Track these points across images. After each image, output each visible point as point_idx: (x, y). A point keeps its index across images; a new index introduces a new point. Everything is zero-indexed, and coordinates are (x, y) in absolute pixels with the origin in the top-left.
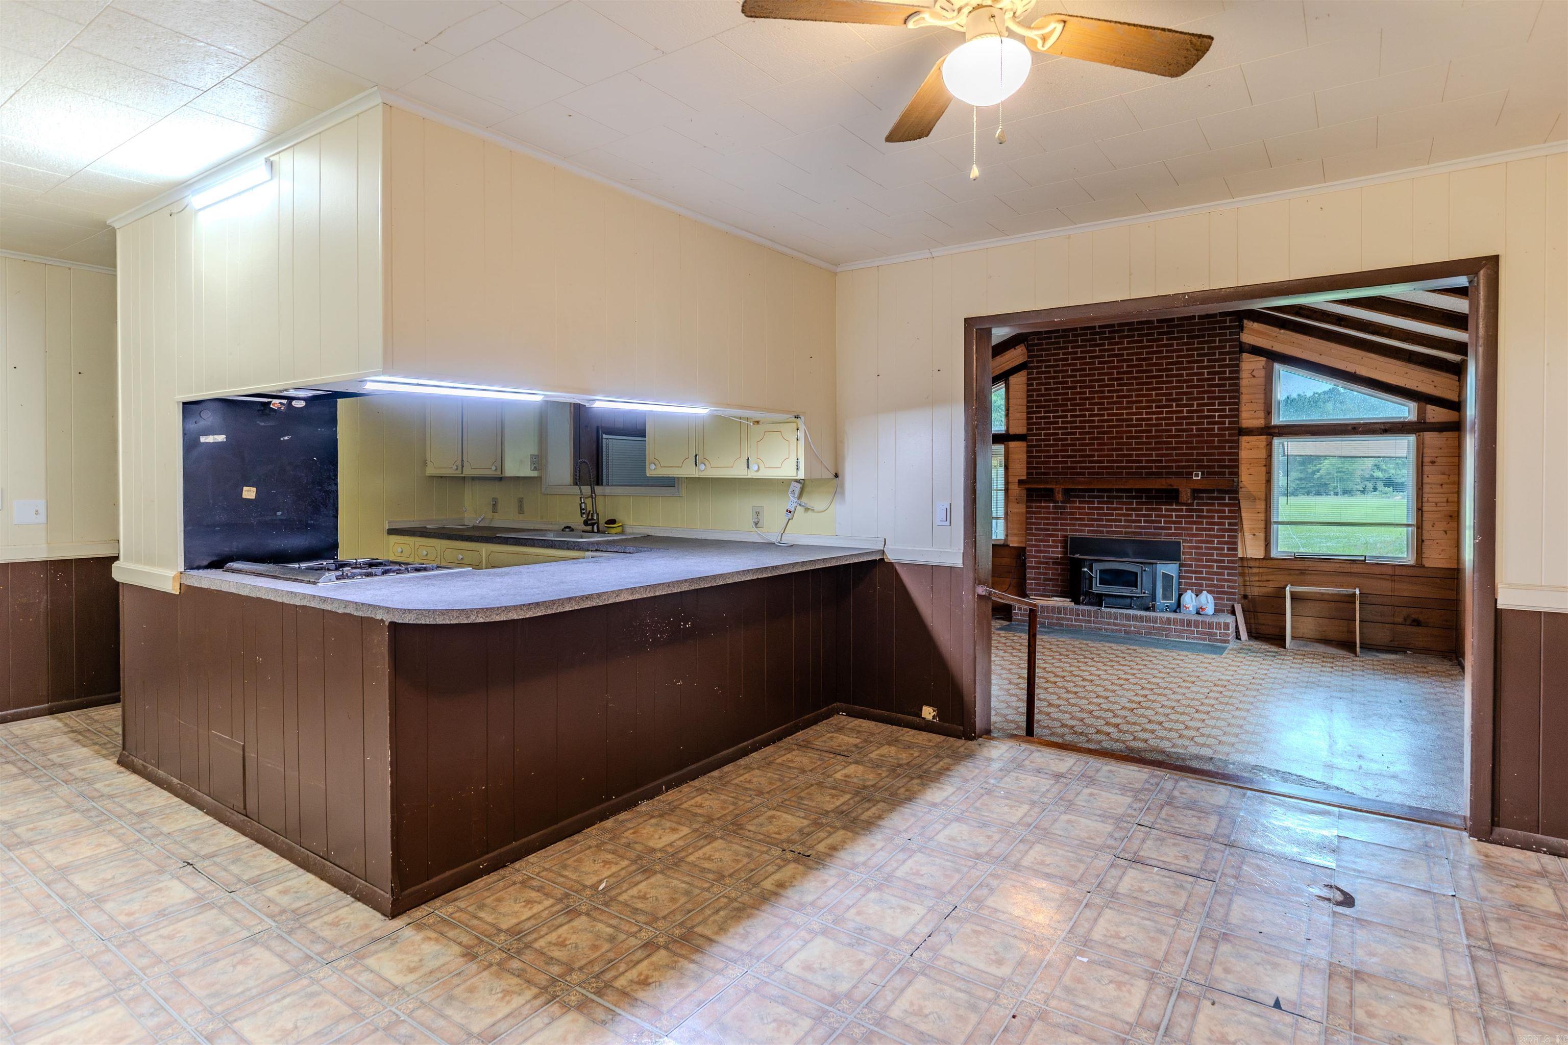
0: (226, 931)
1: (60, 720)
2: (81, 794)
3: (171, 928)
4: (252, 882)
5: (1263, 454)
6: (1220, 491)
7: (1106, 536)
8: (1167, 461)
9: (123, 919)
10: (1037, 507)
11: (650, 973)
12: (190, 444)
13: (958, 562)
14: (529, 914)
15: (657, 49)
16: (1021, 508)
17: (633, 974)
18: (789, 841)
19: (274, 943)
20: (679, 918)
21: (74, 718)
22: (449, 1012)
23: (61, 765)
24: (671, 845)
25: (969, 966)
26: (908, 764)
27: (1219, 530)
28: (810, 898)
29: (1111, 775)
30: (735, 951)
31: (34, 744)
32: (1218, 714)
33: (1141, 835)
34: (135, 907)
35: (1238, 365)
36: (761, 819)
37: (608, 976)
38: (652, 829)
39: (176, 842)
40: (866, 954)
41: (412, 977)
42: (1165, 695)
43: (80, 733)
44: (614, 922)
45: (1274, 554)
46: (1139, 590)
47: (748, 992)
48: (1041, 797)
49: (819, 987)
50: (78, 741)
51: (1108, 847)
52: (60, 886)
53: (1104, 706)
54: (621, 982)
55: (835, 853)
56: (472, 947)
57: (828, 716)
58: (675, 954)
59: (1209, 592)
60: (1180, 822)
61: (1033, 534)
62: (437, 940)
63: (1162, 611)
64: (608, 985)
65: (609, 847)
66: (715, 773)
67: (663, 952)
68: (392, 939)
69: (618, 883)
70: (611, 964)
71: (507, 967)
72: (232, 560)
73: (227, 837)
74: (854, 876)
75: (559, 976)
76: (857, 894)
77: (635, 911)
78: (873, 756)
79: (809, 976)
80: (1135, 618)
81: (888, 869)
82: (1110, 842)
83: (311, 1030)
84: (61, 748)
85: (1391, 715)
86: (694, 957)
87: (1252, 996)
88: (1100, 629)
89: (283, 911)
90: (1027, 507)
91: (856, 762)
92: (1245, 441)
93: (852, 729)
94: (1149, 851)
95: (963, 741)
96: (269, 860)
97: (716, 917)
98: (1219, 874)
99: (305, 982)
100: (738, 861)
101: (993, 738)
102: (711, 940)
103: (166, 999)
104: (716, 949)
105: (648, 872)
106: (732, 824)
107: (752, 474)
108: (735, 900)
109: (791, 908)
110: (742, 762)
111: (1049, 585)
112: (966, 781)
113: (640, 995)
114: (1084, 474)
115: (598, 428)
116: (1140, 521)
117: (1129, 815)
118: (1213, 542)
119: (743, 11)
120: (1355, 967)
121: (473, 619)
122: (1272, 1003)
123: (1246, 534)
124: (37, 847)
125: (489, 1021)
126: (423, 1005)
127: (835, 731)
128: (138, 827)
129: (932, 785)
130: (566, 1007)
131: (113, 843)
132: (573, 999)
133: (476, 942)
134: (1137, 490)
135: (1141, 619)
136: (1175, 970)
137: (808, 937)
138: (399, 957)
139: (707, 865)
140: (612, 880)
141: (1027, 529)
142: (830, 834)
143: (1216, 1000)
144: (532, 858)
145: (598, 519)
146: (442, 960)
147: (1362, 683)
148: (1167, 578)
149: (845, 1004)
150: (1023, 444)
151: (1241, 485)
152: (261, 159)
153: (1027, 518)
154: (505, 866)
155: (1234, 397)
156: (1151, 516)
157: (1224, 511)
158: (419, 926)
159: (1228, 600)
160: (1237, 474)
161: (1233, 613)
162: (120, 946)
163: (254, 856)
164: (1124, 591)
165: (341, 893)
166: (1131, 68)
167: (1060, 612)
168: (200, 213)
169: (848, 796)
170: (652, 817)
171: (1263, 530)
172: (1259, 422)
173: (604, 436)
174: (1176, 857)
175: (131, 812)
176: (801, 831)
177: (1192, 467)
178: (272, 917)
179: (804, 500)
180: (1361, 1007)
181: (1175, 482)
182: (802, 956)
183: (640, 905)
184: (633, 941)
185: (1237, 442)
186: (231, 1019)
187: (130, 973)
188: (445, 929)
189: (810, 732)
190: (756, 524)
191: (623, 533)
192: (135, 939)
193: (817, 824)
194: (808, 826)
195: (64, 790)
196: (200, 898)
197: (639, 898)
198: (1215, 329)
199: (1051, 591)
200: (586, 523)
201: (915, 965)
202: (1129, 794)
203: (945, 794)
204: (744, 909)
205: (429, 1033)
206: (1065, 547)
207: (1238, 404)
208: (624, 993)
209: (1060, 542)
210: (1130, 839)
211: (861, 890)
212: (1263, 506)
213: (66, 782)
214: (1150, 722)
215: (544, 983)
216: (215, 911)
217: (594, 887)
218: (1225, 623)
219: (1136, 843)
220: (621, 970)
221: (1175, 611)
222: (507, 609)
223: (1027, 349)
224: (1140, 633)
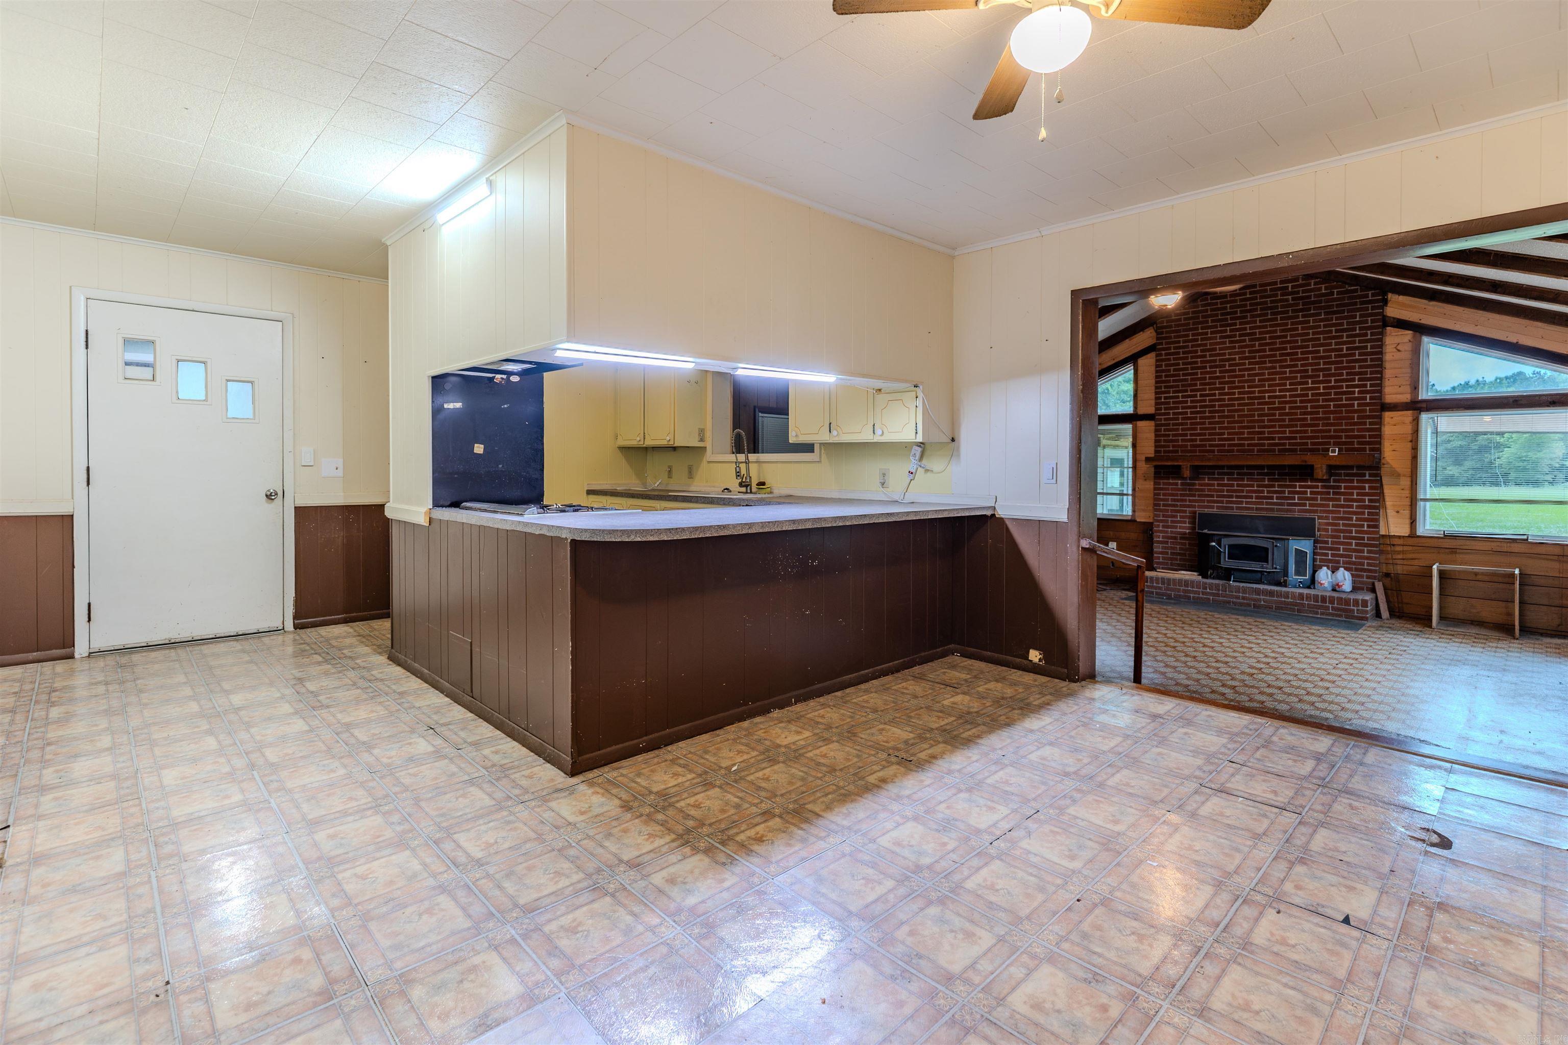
0: (453, 774)
1: (351, 627)
2: (363, 677)
3: (416, 769)
4: (472, 744)
5: (1409, 429)
6: (1359, 467)
7: (1236, 512)
8: (1301, 438)
9: (385, 760)
10: (1164, 484)
11: (765, 833)
12: (437, 411)
13: (1063, 517)
14: (675, 783)
15: (775, 56)
16: (1150, 485)
17: (751, 833)
18: (896, 749)
19: (485, 786)
20: (794, 796)
21: (361, 627)
22: (607, 844)
23: (350, 657)
24: (794, 743)
25: (1042, 857)
26: (1011, 698)
27: (1357, 507)
28: (907, 792)
29: (1209, 719)
30: (837, 825)
31: (334, 643)
32: (1345, 684)
33: (1231, 770)
34: (393, 753)
35: (1381, 340)
36: (873, 730)
37: (732, 832)
38: (780, 731)
39: (423, 713)
40: (951, 838)
41: (582, 818)
42: (1289, 664)
43: (364, 637)
44: (740, 794)
45: (1420, 531)
46: (1270, 566)
47: (844, 855)
48: (1135, 732)
49: (905, 858)
50: (362, 642)
51: (1196, 777)
52: (345, 736)
53: (1222, 670)
54: (741, 837)
55: (934, 761)
56: (628, 802)
57: (943, 655)
58: (788, 822)
59: (1346, 569)
60: (1273, 763)
61: (1160, 510)
62: (603, 795)
63: (1295, 587)
64: (730, 838)
65: (744, 741)
66: (839, 694)
67: (777, 820)
68: (571, 790)
69: (746, 767)
70: (734, 824)
71: (653, 818)
72: (466, 501)
73: (459, 712)
74: (948, 779)
75: (693, 828)
76: (949, 793)
77: (759, 788)
78: (980, 689)
79: (897, 849)
80: (1266, 593)
81: (980, 777)
82: (1198, 773)
83: (506, 845)
84: (351, 646)
85: (1547, 696)
86: (802, 826)
87: (1321, 910)
88: (1229, 602)
89: (494, 765)
90: (1155, 484)
91: (964, 693)
92: (1389, 417)
93: (964, 667)
94: (1237, 783)
95: (1067, 683)
96: (486, 730)
97: (824, 799)
98: (1306, 809)
99: (505, 813)
100: (849, 760)
101: (1096, 682)
102: (818, 815)
103: (409, 815)
104: (821, 822)
105: (773, 761)
106: (848, 732)
107: (877, 439)
108: (843, 788)
109: (890, 798)
110: (863, 686)
111: (1176, 559)
112: (1065, 714)
113: (756, 847)
114: (1213, 451)
115: (755, 407)
116: (1272, 498)
117: (1222, 753)
118: (1351, 519)
119: (834, 10)
120: (1438, 900)
121: (632, 538)
122: (1341, 918)
123: (1388, 511)
124: (332, 710)
125: (637, 853)
126: (588, 837)
127: (948, 668)
128: (399, 701)
129: (1032, 715)
130: (696, 850)
131: (382, 712)
132: (702, 845)
133: (632, 798)
134: (1269, 467)
135: (1271, 593)
136: (1245, 881)
137: (901, 821)
138: (574, 803)
139: (822, 761)
140: (743, 765)
141: (1155, 505)
142: (932, 746)
143: (1281, 909)
144: (681, 744)
145: (750, 481)
146: (605, 809)
147: (1518, 664)
148: (1300, 554)
149: (926, 873)
150: (1152, 423)
151: (1383, 461)
152: (483, 179)
153: (1155, 494)
154: (660, 748)
155: (1377, 372)
156: (1284, 492)
157: (1364, 488)
158: (591, 783)
159: (1368, 577)
160: (1379, 450)
161: (1373, 590)
162: (381, 778)
163: (476, 727)
164: (1255, 566)
165: (536, 757)
166: (1195, 25)
167: (1186, 585)
168: (443, 227)
169: (953, 719)
170: (782, 722)
171: (1408, 508)
172: (1406, 398)
173: (760, 414)
174: (1264, 792)
175: (395, 692)
176: (906, 742)
177: (1329, 443)
178: (486, 768)
179: (924, 462)
180: (1439, 933)
181: (1310, 459)
182: (894, 834)
183: (763, 785)
184: (754, 809)
185: (1380, 417)
186: (452, 832)
187: (387, 796)
188: (610, 787)
189: (926, 667)
190: (883, 484)
191: (771, 493)
192: (391, 774)
193: (922, 738)
194: (914, 738)
195: (352, 674)
196: (437, 752)
197: (763, 779)
198: (1355, 304)
199: (1179, 565)
200: (741, 485)
201: (992, 851)
202: (1225, 736)
203: (1043, 723)
204: (849, 795)
205: (591, 857)
206: (1193, 523)
207: (1381, 379)
208: (742, 845)
209: (1189, 517)
210: (1218, 773)
211: (954, 791)
212: (1409, 483)
213: (353, 669)
214: (1269, 686)
215: (681, 832)
216: (447, 761)
217: (728, 769)
218: (1363, 600)
219: (1224, 777)
220: (742, 829)
221: (1309, 587)
222: (659, 531)
223: (1156, 331)
224: (1271, 608)
